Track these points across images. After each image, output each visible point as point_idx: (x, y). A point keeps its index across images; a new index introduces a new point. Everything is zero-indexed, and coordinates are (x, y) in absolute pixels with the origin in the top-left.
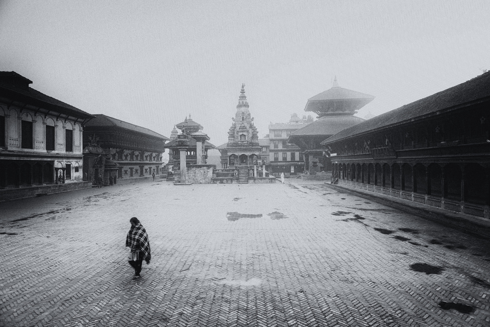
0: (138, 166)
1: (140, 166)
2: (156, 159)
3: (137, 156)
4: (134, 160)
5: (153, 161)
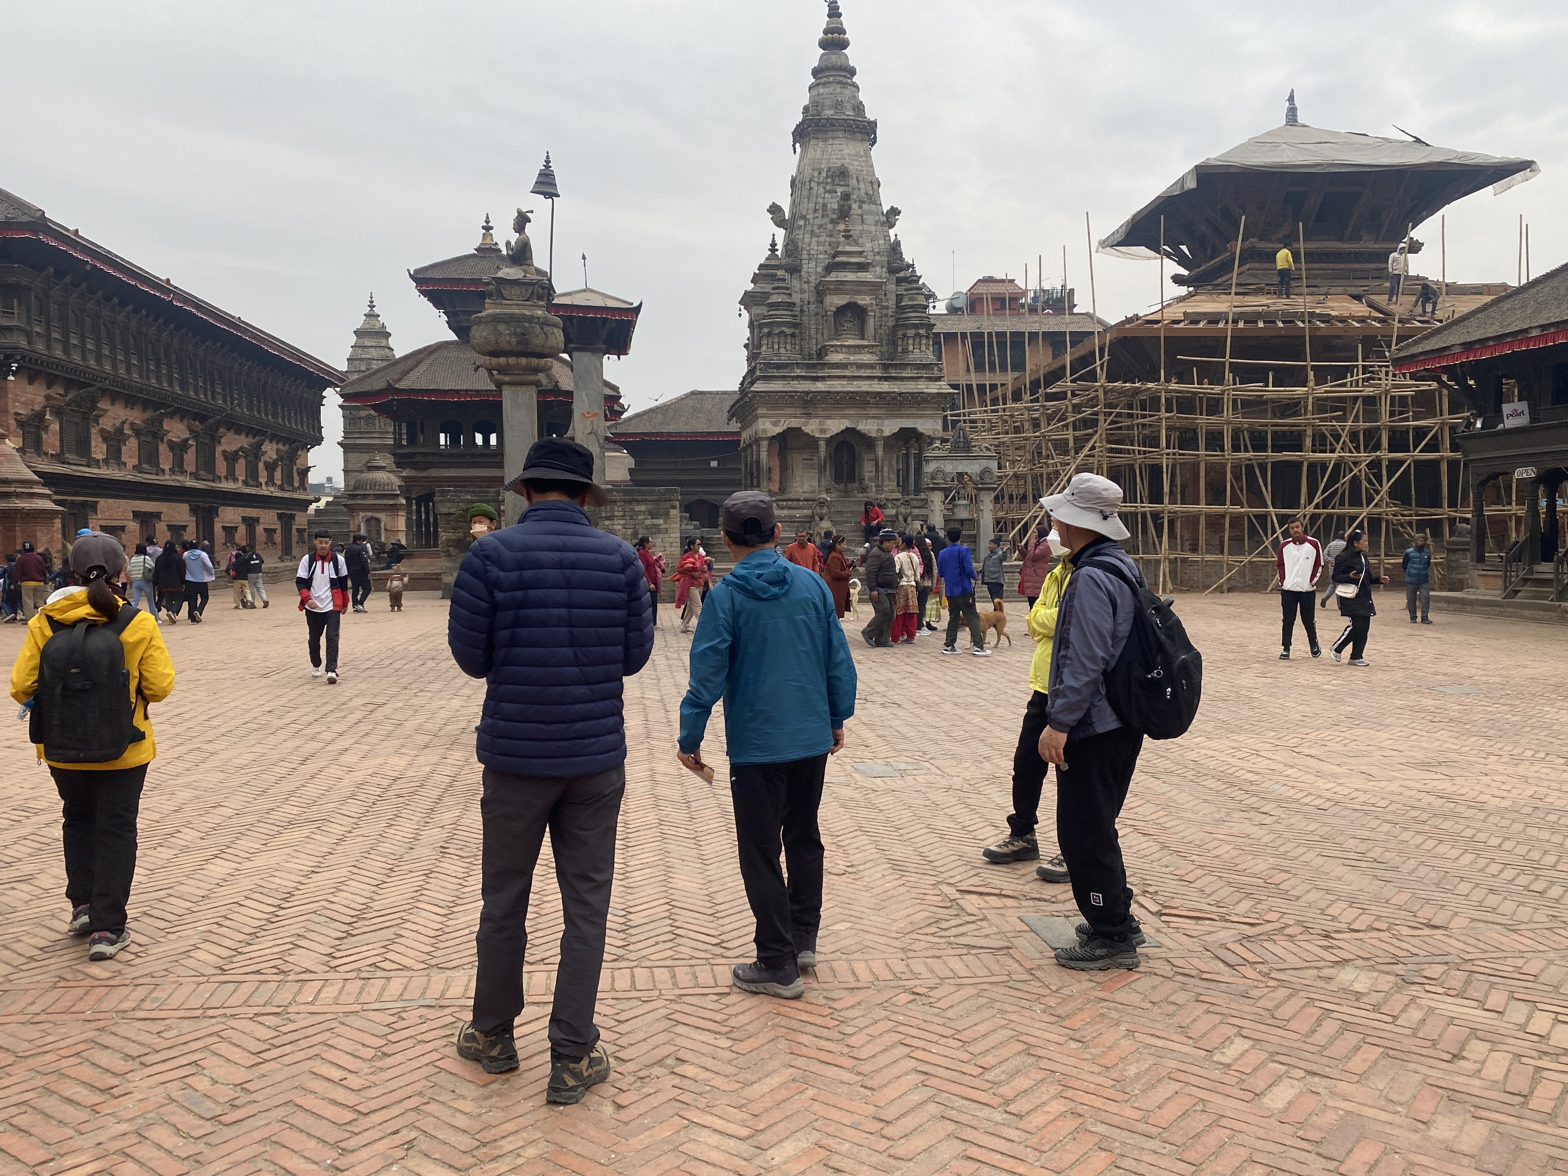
0: (185, 507)
1: (194, 510)
2: (278, 474)
3: (179, 448)
4: (163, 471)
5: (264, 487)
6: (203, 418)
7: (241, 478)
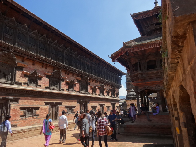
0: (75, 101)
1: (78, 102)
2: (110, 93)
3: (71, 84)
4: (63, 90)
5: (106, 96)
6: (82, 77)
7: (98, 94)
